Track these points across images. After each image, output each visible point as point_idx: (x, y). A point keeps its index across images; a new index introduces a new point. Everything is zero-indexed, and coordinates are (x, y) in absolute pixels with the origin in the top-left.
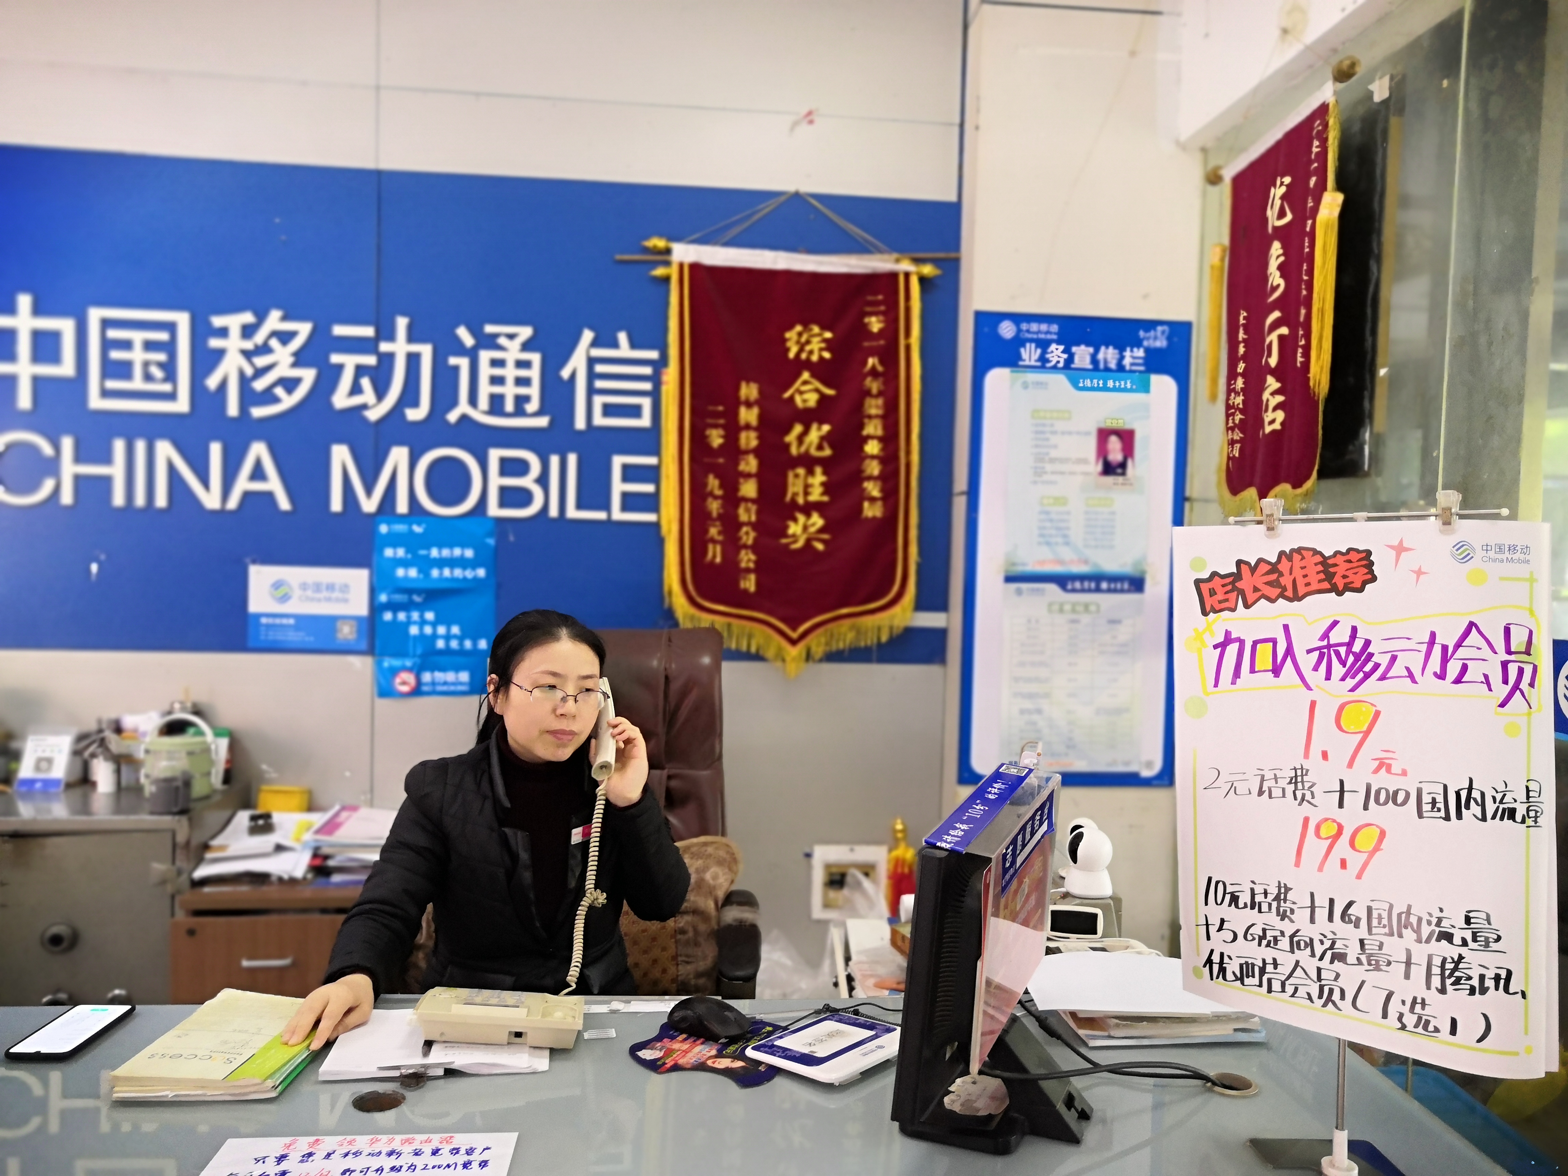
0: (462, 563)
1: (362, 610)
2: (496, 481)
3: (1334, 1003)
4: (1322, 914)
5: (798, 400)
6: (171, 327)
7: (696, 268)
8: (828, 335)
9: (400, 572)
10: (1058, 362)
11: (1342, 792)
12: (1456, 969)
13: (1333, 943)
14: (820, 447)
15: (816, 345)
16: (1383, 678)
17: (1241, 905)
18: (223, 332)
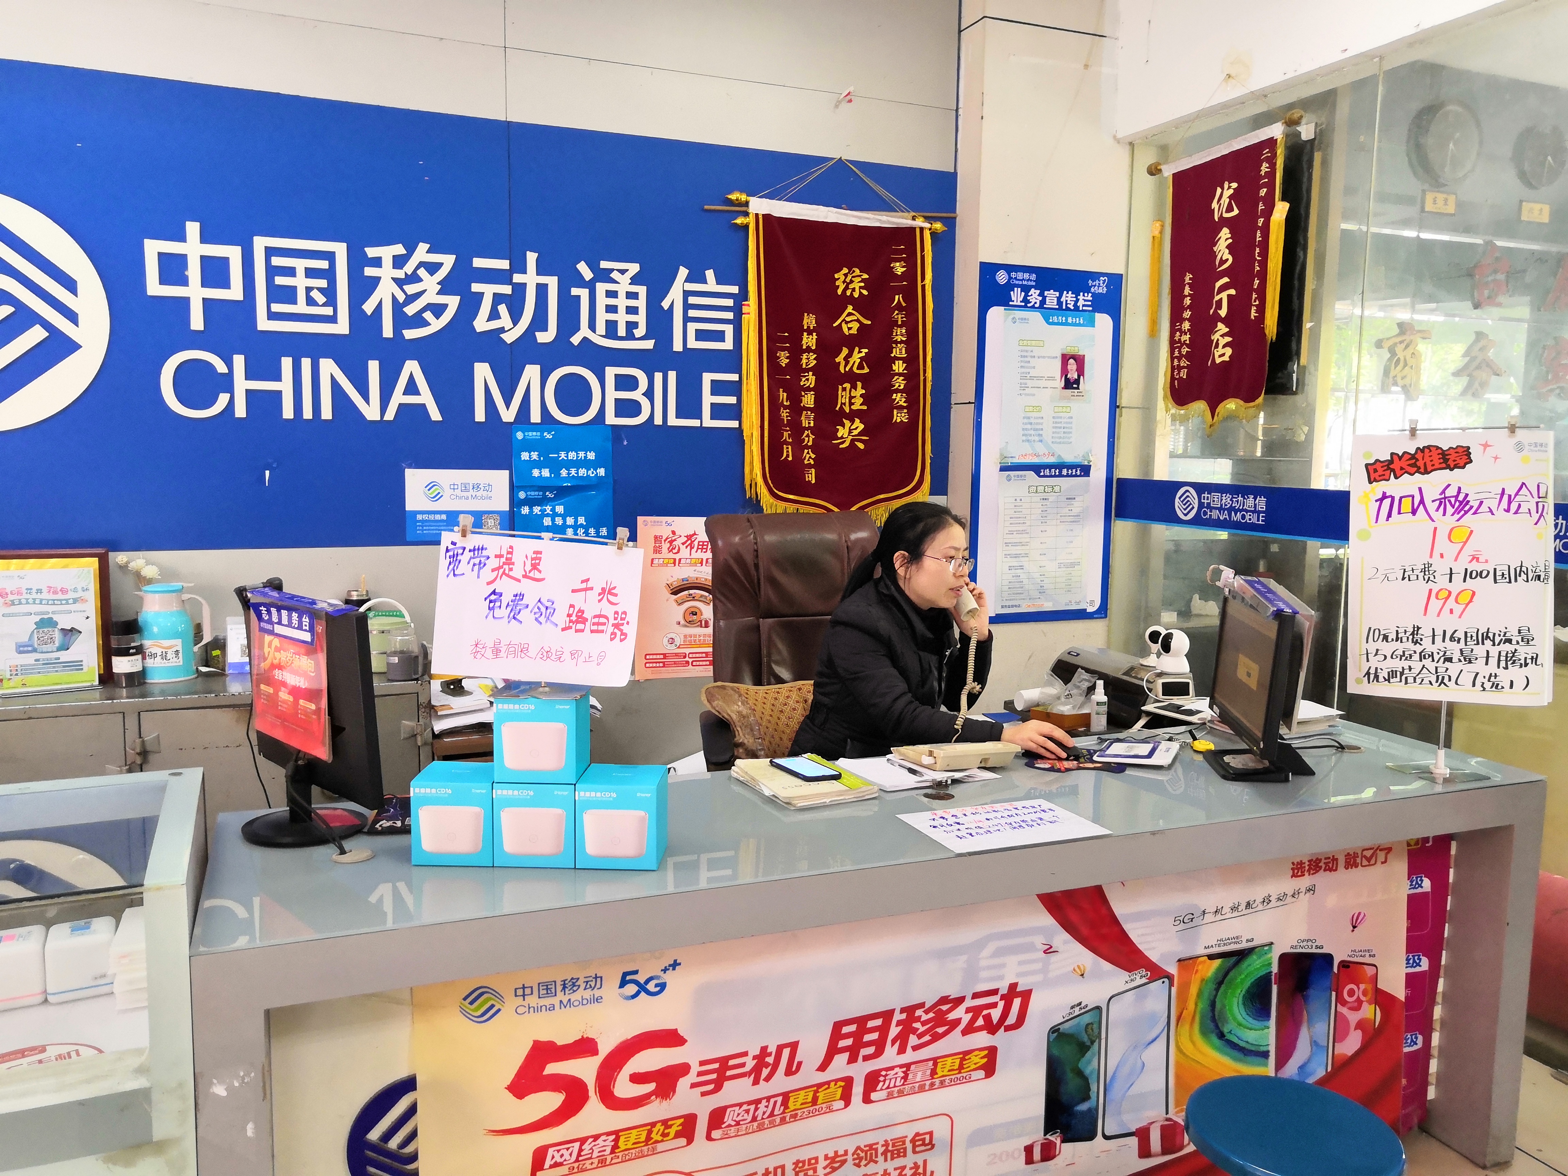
0: (585, 463)
1: (504, 505)
2: (612, 395)
3: (1445, 685)
4: (1439, 639)
5: (845, 327)
6: (330, 256)
7: (767, 218)
8: (866, 276)
9: (536, 473)
10: (1036, 303)
11: (1451, 574)
12: (1513, 656)
13: (1445, 653)
14: (860, 367)
15: (857, 285)
16: (1475, 513)
17: (1390, 640)
18: (377, 262)
